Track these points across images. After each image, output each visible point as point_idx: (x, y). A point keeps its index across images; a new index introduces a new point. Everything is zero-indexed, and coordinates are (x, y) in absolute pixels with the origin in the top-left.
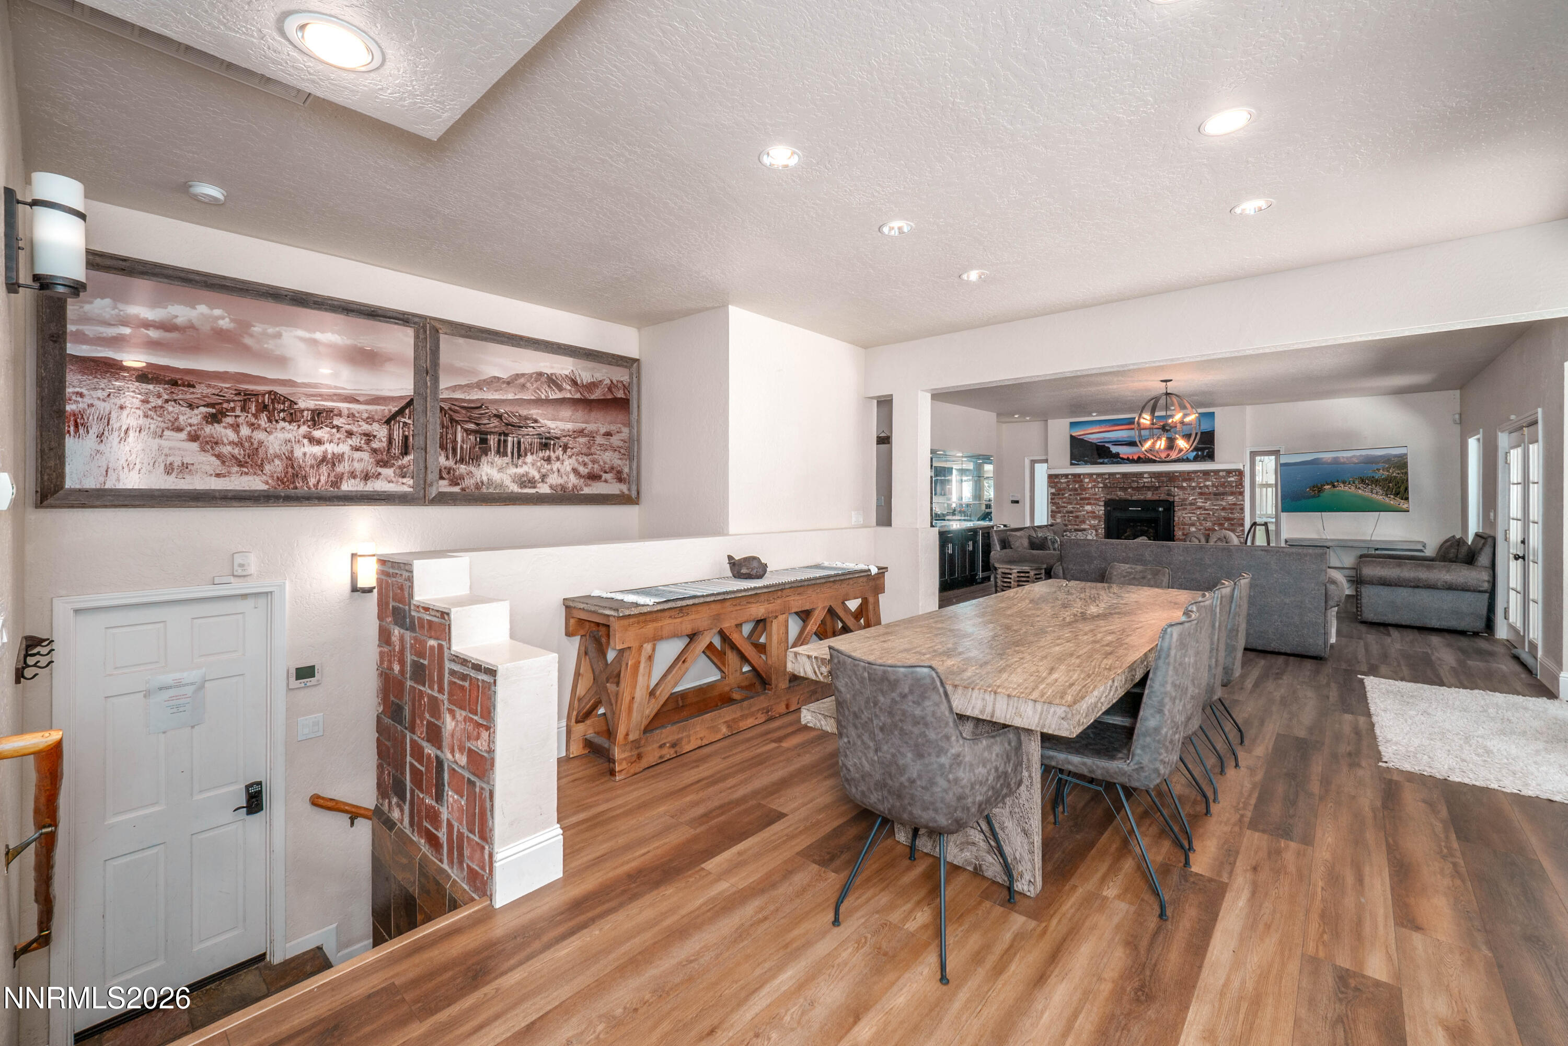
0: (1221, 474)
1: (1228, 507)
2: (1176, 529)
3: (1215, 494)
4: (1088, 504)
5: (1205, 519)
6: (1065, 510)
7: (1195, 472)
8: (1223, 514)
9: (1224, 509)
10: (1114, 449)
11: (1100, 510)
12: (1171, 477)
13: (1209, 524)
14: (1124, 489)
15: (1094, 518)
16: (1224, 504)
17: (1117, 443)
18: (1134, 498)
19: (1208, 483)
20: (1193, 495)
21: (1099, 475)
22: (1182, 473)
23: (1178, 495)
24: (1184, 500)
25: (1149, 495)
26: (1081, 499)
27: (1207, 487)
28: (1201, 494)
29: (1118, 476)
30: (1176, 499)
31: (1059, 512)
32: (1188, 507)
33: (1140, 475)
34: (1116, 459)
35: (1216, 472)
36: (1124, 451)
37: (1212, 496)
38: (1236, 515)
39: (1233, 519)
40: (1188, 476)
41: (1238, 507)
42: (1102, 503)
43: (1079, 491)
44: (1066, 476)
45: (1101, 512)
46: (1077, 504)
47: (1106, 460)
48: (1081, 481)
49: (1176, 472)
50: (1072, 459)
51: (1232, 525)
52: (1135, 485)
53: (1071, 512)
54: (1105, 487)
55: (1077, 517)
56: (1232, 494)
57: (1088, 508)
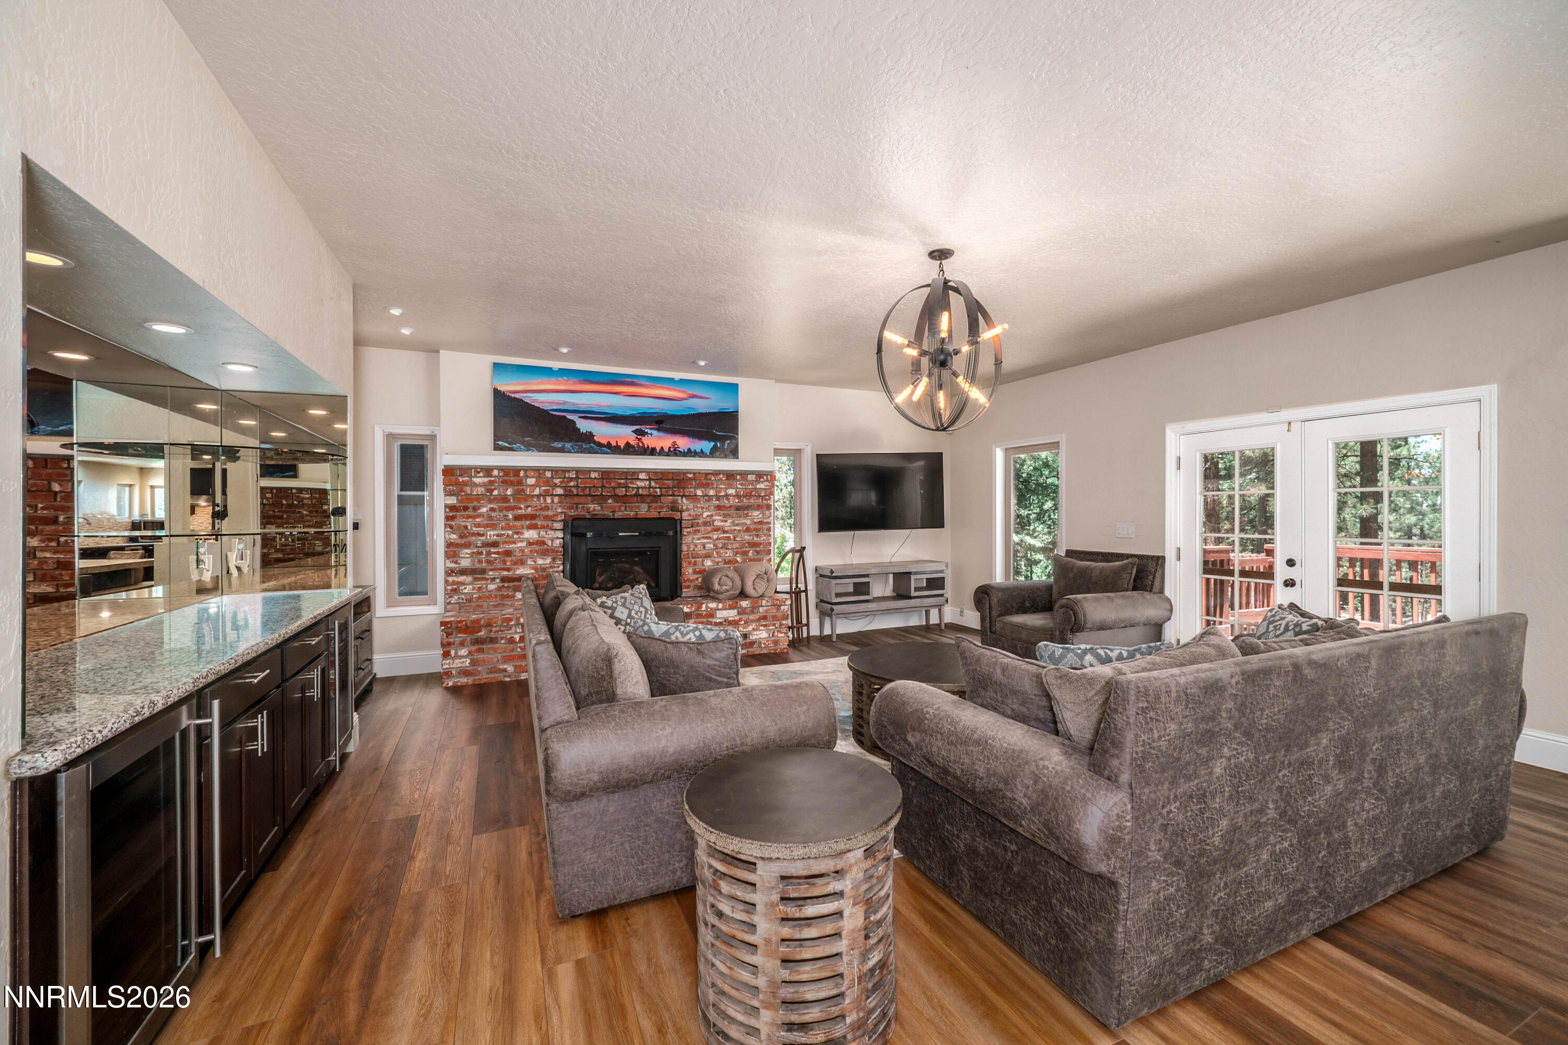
0: (750, 477)
1: (752, 527)
2: (684, 564)
3: (738, 509)
4: (530, 527)
5: (725, 547)
6: (479, 541)
7: (716, 473)
8: (747, 537)
9: (748, 530)
10: (584, 426)
11: (555, 538)
12: (680, 480)
13: (729, 554)
14: (601, 499)
15: (544, 553)
16: (748, 522)
17: (588, 415)
18: (618, 515)
19: (732, 491)
20: (708, 509)
21: (556, 471)
22: (697, 474)
23: (689, 511)
24: (697, 517)
25: (643, 510)
26: (517, 518)
27: (727, 496)
28: (719, 508)
29: (593, 475)
30: (685, 515)
31: (468, 545)
32: (702, 528)
33: (632, 475)
34: (587, 443)
35: (743, 474)
36: (603, 431)
37: (733, 512)
38: (763, 539)
39: (758, 545)
40: (704, 479)
41: (765, 527)
42: (559, 525)
43: (512, 503)
44: (488, 471)
45: (558, 542)
46: (508, 527)
47: (568, 445)
48: (520, 483)
49: (688, 471)
50: (497, 437)
51: (758, 552)
52: (621, 492)
53: (495, 544)
54: (568, 494)
55: (508, 553)
56: (759, 507)
57: (531, 534)
